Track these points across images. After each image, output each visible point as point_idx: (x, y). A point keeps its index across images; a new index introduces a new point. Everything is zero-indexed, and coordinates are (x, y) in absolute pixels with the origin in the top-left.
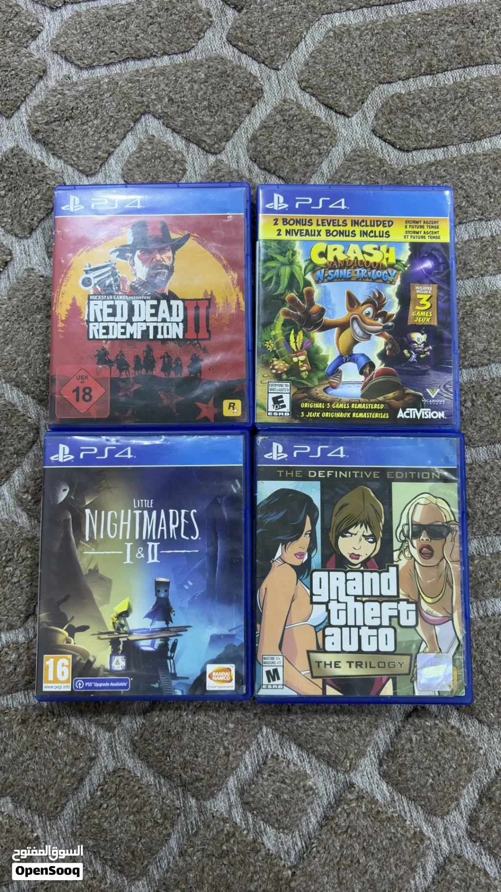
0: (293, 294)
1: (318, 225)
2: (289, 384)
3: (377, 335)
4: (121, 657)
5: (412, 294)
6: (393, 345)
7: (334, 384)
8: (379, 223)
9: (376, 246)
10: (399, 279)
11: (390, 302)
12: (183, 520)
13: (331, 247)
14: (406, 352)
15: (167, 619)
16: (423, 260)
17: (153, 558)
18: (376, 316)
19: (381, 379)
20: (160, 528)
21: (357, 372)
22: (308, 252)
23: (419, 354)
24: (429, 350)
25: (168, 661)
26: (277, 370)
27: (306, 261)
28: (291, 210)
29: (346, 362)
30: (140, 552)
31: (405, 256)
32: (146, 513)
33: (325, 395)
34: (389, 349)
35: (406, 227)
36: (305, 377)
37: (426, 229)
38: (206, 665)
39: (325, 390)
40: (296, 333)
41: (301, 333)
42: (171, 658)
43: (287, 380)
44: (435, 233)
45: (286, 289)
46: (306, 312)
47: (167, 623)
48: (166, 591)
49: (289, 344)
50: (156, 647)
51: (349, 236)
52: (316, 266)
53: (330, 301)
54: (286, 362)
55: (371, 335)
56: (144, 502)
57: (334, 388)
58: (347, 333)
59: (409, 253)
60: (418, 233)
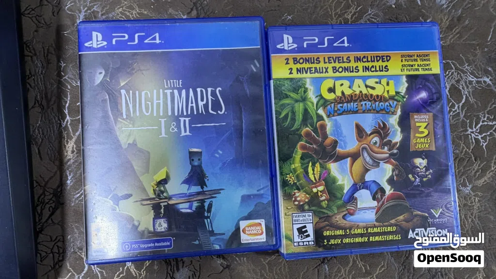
0: (308, 129)
1: (325, 63)
2: (311, 214)
3: (384, 162)
4: (163, 220)
5: (412, 122)
6: (400, 171)
7: (352, 211)
8: (378, 58)
9: (377, 80)
10: (399, 110)
11: (394, 131)
12: (210, 97)
13: (338, 83)
14: (410, 176)
15: (202, 184)
16: (418, 91)
17: (185, 131)
18: (382, 145)
19: (391, 203)
20: (190, 105)
21: (371, 198)
22: (318, 89)
23: (422, 177)
24: (430, 173)
25: (206, 220)
26: (299, 201)
27: (316, 97)
28: (300, 50)
29: (360, 189)
30: (173, 127)
31: (403, 88)
32: (176, 92)
33: (345, 222)
34: (396, 175)
35: (402, 61)
36: (325, 206)
37: (419, 63)
38: (239, 221)
39: (344, 217)
40: (314, 165)
41: (318, 165)
42: (208, 217)
43: (309, 210)
44: (427, 65)
45: (301, 125)
46: (321, 145)
47: (202, 188)
48: (199, 160)
49: (308, 176)
50: (194, 208)
51: (353, 72)
52: (326, 101)
53: (342, 133)
54: (307, 193)
55: (379, 163)
56: (173, 82)
57: (352, 214)
58: (359, 163)
59: (406, 85)
60: (412, 66)
